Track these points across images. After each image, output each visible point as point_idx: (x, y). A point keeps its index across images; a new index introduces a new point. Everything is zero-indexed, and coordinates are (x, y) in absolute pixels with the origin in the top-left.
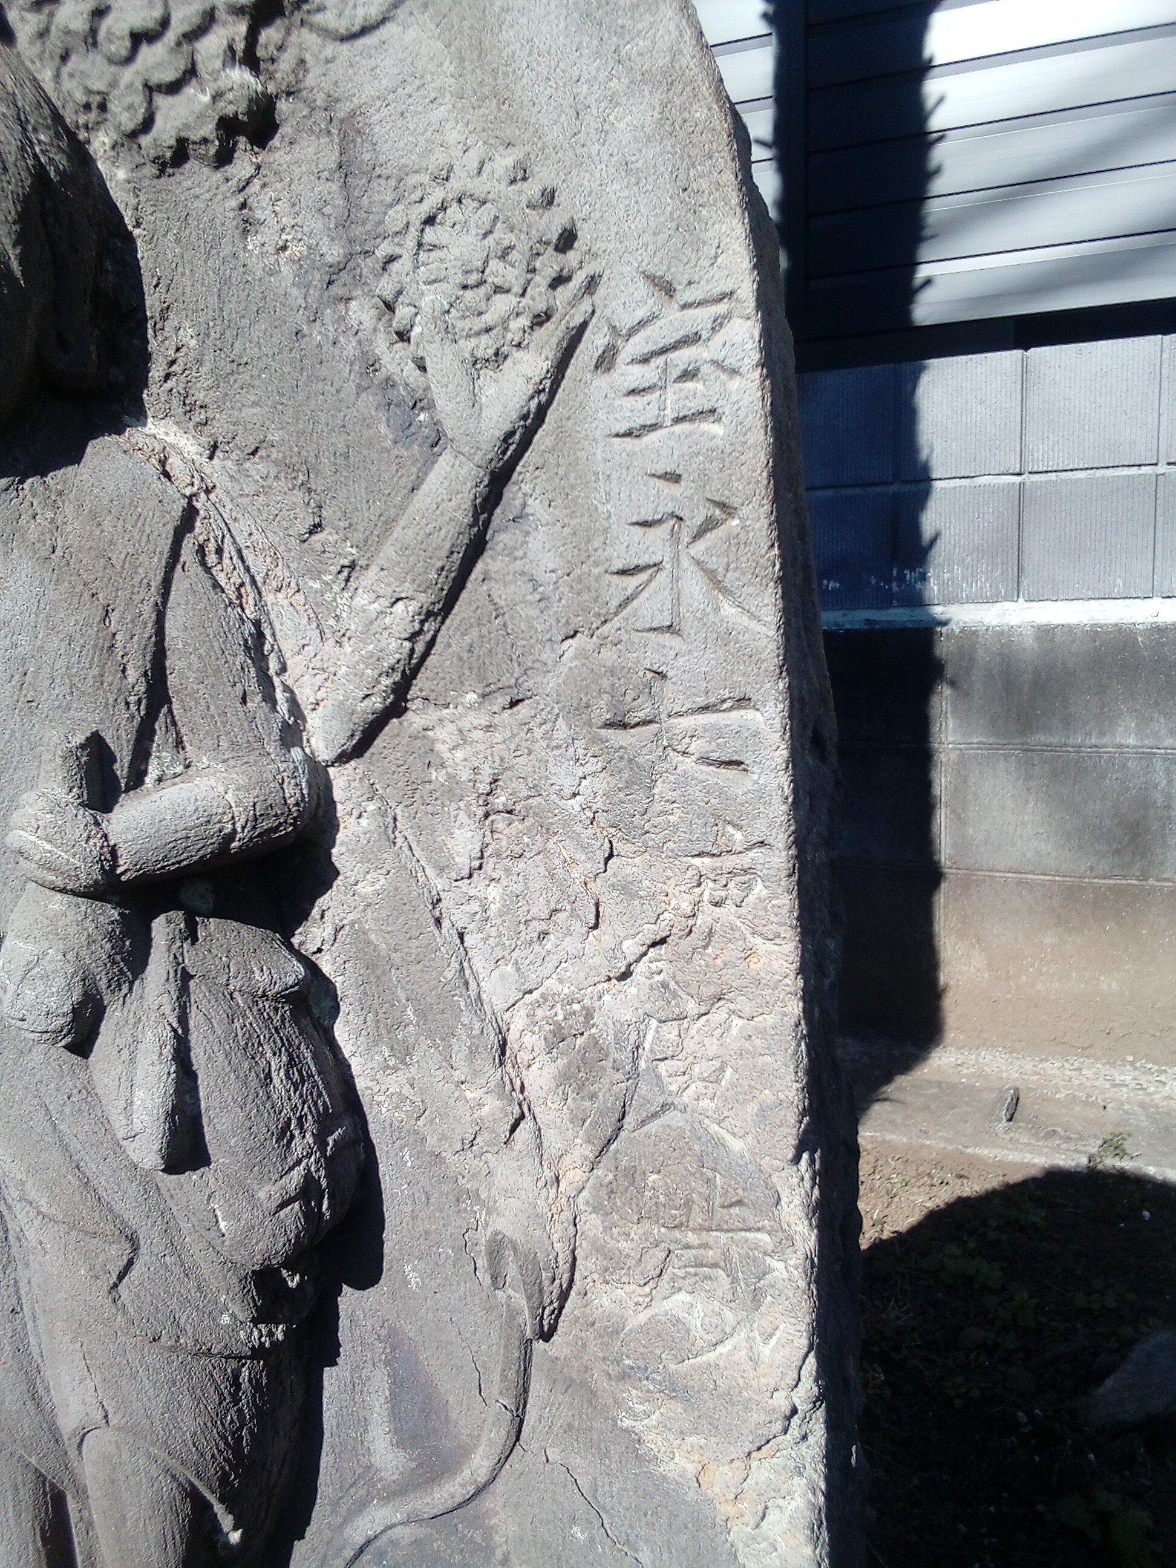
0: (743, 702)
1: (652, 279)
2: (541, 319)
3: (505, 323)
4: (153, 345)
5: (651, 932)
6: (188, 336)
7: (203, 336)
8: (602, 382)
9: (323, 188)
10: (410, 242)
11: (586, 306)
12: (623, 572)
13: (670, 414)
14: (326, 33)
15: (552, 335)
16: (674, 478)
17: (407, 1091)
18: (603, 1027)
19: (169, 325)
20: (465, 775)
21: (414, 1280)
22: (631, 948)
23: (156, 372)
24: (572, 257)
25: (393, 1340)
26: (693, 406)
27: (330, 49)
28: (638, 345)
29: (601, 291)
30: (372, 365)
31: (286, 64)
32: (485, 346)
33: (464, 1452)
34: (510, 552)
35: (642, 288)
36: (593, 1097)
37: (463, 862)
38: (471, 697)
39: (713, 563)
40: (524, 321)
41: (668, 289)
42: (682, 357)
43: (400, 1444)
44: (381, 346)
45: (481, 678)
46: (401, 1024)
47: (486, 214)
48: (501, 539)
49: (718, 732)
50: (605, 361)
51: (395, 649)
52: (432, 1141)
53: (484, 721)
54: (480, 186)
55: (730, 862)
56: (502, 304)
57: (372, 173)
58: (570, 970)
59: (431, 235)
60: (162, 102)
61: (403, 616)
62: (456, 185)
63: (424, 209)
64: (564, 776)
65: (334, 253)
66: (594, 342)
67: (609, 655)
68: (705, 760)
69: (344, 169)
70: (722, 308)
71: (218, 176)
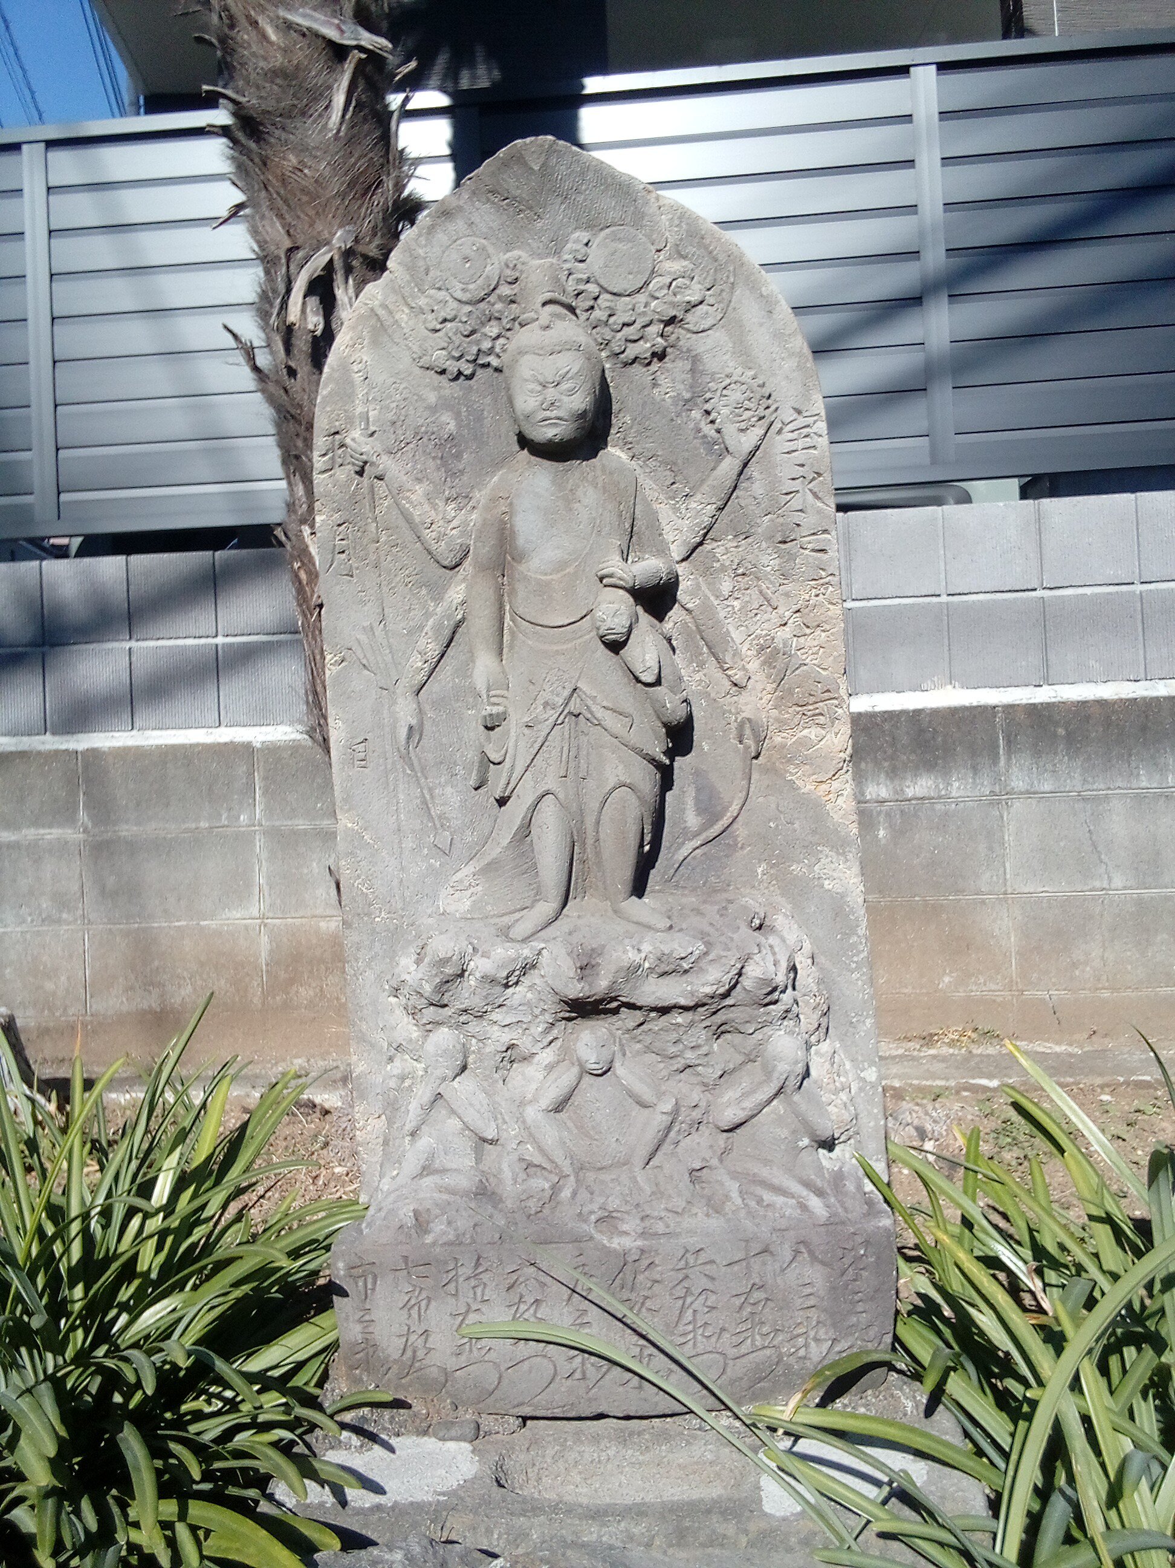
0: (825, 531)
1: (794, 409)
2: (761, 418)
3: (749, 419)
4: (614, 421)
5: (795, 608)
6: (628, 419)
7: (634, 420)
8: (778, 438)
9: (684, 376)
10: (718, 393)
11: (774, 416)
12: (786, 494)
13: (800, 447)
14: (688, 330)
15: (765, 423)
16: (803, 465)
17: (703, 678)
18: (779, 643)
19: (620, 415)
20: (727, 563)
21: (706, 748)
22: (788, 614)
23: (613, 431)
24: (770, 401)
25: (697, 773)
26: (808, 445)
27: (689, 335)
28: (791, 427)
29: (779, 411)
30: (699, 431)
31: (673, 337)
32: (743, 425)
33: (726, 809)
34: (746, 489)
35: (792, 411)
36: (775, 667)
37: (726, 594)
38: (730, 537)
39: (815, 490)
40: (755, 419)
41: (799, 412)
42: (805, 431)
43: (698, 815)
44: (703, 425)
45: (734, 529)
46: (701, 654)
47: (744, 387)
48: (743, 485)
49: (818, 541)
50: (779, 432)
51: (707, 521)
52: (713, 695)
53: (735, 544)
54: (743, 379)
55: (822, 581)
56: (748, 414)
57: (702, 373)
58: (766, 626)
59: (725, 392)
60: (630, 345)
61: (711, 509)
62: (734, 378)
63: (724, 384)
64: (765, 559)
65: (687, 396)
66: (777, 425)
67: (781, 520)
68: (813, 550)
69: (693, 370)
70: (815, 418)
71: (645, 369)
